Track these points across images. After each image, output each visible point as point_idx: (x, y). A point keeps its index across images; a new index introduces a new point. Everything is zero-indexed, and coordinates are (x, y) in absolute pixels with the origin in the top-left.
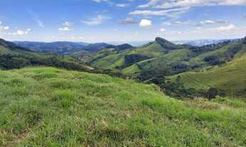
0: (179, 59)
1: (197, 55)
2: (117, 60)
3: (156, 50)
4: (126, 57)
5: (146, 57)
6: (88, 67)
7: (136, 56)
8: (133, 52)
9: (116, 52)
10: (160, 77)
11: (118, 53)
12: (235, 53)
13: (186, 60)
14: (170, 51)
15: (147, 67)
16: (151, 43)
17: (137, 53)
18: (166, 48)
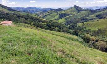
0: (84, 15)
1: (93, 14)
2: (56, 16)
3: (74, 11)
4: (60, 15)
5: (69, 15)
6: (43, 19)
8: (63, 12)
9: (55, 12)
10: (75, 24)
11: (56, 13)
13: (87, 16)
14: (81, 12)
15: (69, 19)
16: (72, 8)
17: (65, 13)
18: (78, 10)
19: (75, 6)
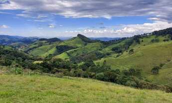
0: (95, 49)
1: (106, 47)
2: (50, 49)
3: (79, 43)
4: (57, 47)
5: (72, 48)
7: (65, 46)
8: (62, 44)
12: (130, 45)
14: (88, 44)
15: (74, 55)
18: (86, 42)
19: (79, 35)
